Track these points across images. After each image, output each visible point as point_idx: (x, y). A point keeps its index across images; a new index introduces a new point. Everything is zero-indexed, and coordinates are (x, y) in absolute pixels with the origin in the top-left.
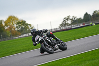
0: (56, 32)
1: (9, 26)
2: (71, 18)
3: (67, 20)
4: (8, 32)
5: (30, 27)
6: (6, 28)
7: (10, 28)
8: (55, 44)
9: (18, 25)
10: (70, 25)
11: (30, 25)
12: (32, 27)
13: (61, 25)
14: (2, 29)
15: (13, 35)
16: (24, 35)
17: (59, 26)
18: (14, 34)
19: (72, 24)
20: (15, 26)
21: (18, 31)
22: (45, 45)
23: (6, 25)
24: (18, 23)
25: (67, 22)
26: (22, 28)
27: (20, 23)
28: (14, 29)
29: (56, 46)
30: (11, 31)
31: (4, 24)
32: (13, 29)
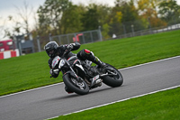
1: (145, 10)
4: (144, 19)
6: (141, 13)
7: (149, 13)
8: (94, 74)
9: (162, 8)
14: (134, 14)
15: (153, 26)
16: (174, 27)
18: (156, 24)
20: (158, 9)
21: (163, 18)
22: (70, 77)
23: (141, 7)
24: (162, 5)
26: (170, 13)
27: (167, 4)
28: (156, 15)
29: (97, 79)
30: (150, 19)
31: (136, 6)
32: (153, 16)
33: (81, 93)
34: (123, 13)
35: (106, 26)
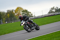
0: (46, 17)
1: (17, 13)
2: (55, 8)
3: (53, 9)
5: (30, 14)
10: (54, 12)
11: (30, 12)
12: (31, 13)
13: (49, 12)
17: (48, 13)
19: (56, 12)
20: (21, 13)
23: (15, 12)
25: (52, 11)
27: (24, 11)
33: (29, 32)
34: (10, 14)
35: (4, 19)
